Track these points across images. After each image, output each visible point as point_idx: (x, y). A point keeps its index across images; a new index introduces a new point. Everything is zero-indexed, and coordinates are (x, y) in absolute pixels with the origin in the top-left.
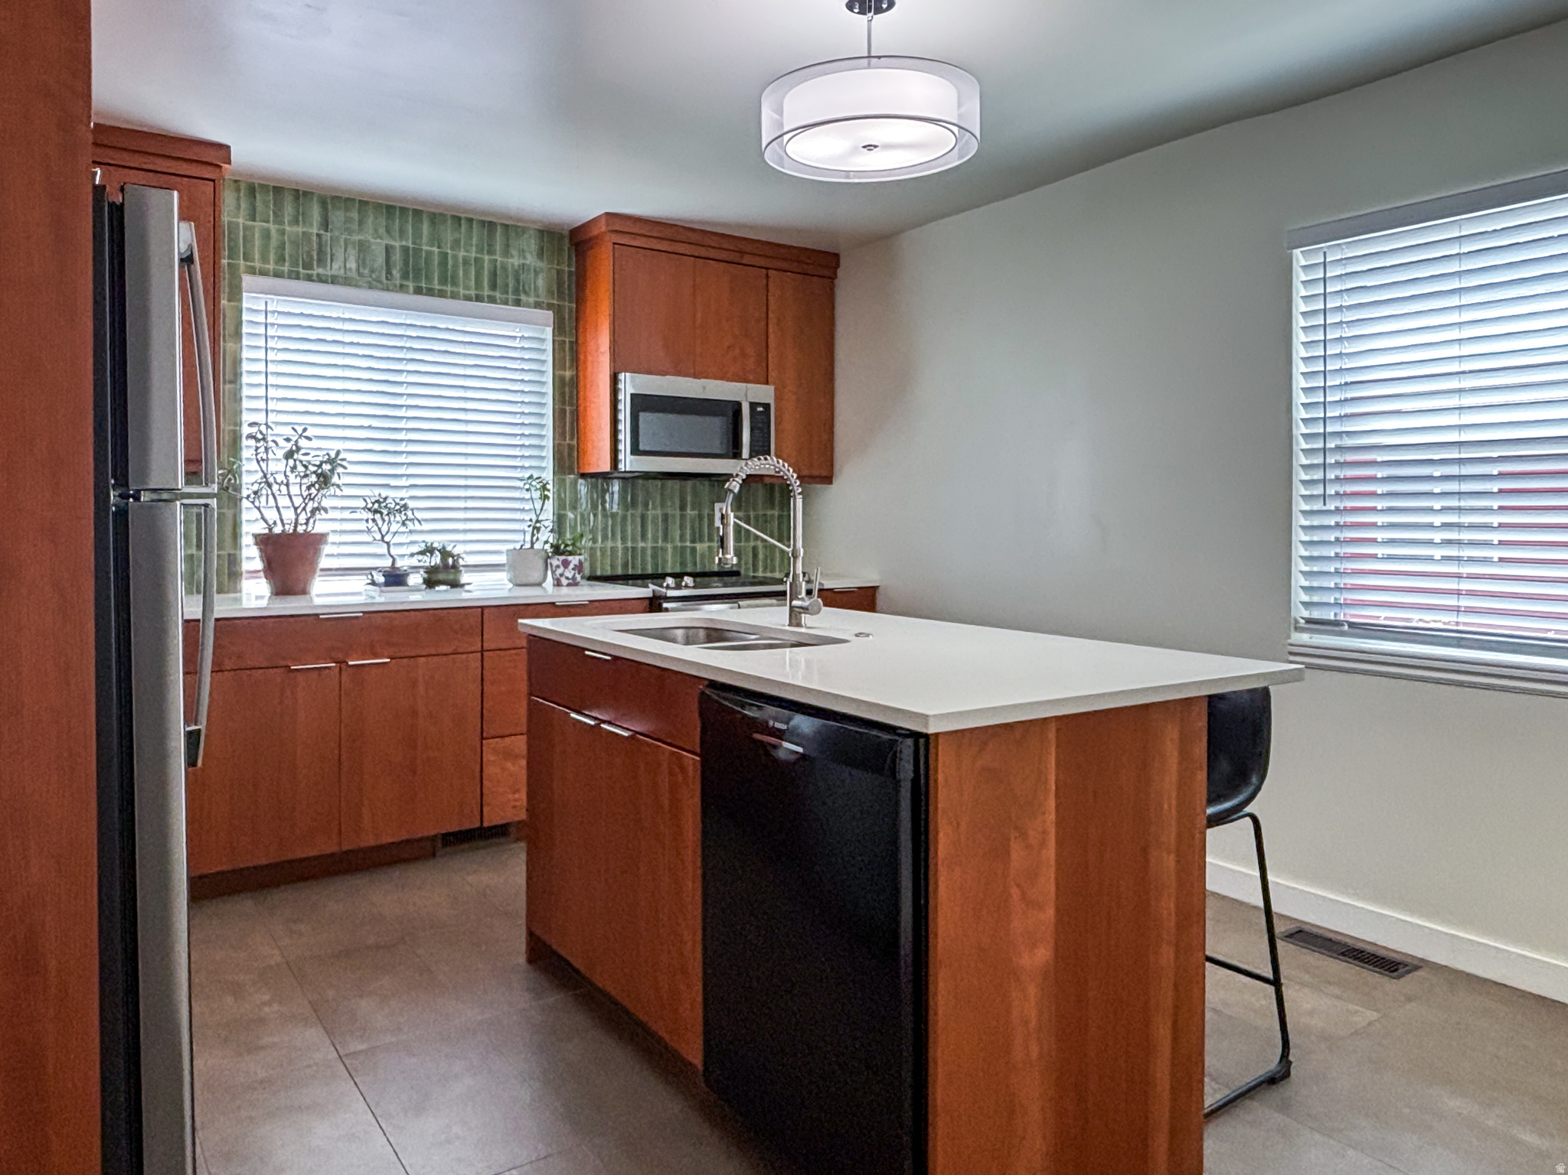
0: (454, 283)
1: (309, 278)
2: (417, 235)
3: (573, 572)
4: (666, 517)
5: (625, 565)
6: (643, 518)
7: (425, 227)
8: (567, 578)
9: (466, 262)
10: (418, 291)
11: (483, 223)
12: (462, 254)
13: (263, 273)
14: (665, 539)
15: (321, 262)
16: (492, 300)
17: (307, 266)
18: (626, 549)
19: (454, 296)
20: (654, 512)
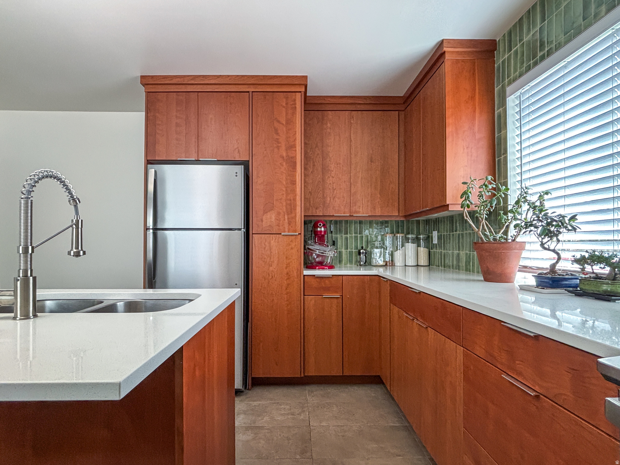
1: (536, 64)
13: (514, 80)
15: (542, 48)
17: (534, 56)
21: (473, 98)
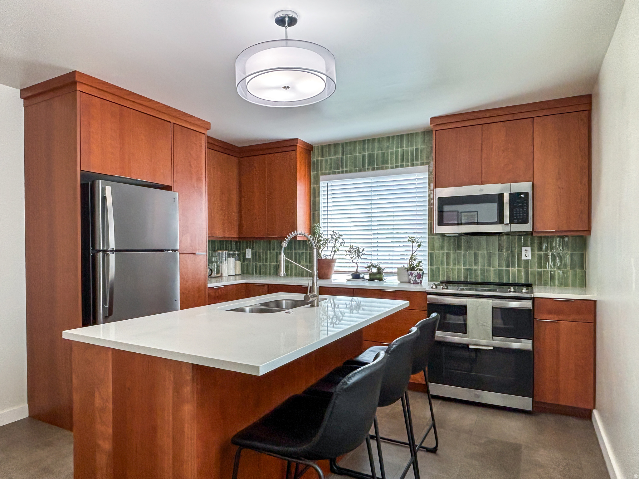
0: (387, 163)
1: (339, 173)
2: (373, 148)
3: (415, 278)
4: (490, 255)
5: (466, 277)
6: (476, 255)
7: (376, 145)
8: (413, 281)
9: (392, 154)
10: (374, 169)
11: (398, 136)
12: (390, 151)
13: (326, 174)
14: (490, 265)
15: (342, 167)
16: (402, 166)
17: (338, 169)
18: (466, 270)
19: (387, 168)
20: (483, 252)
21: (305, 176)
